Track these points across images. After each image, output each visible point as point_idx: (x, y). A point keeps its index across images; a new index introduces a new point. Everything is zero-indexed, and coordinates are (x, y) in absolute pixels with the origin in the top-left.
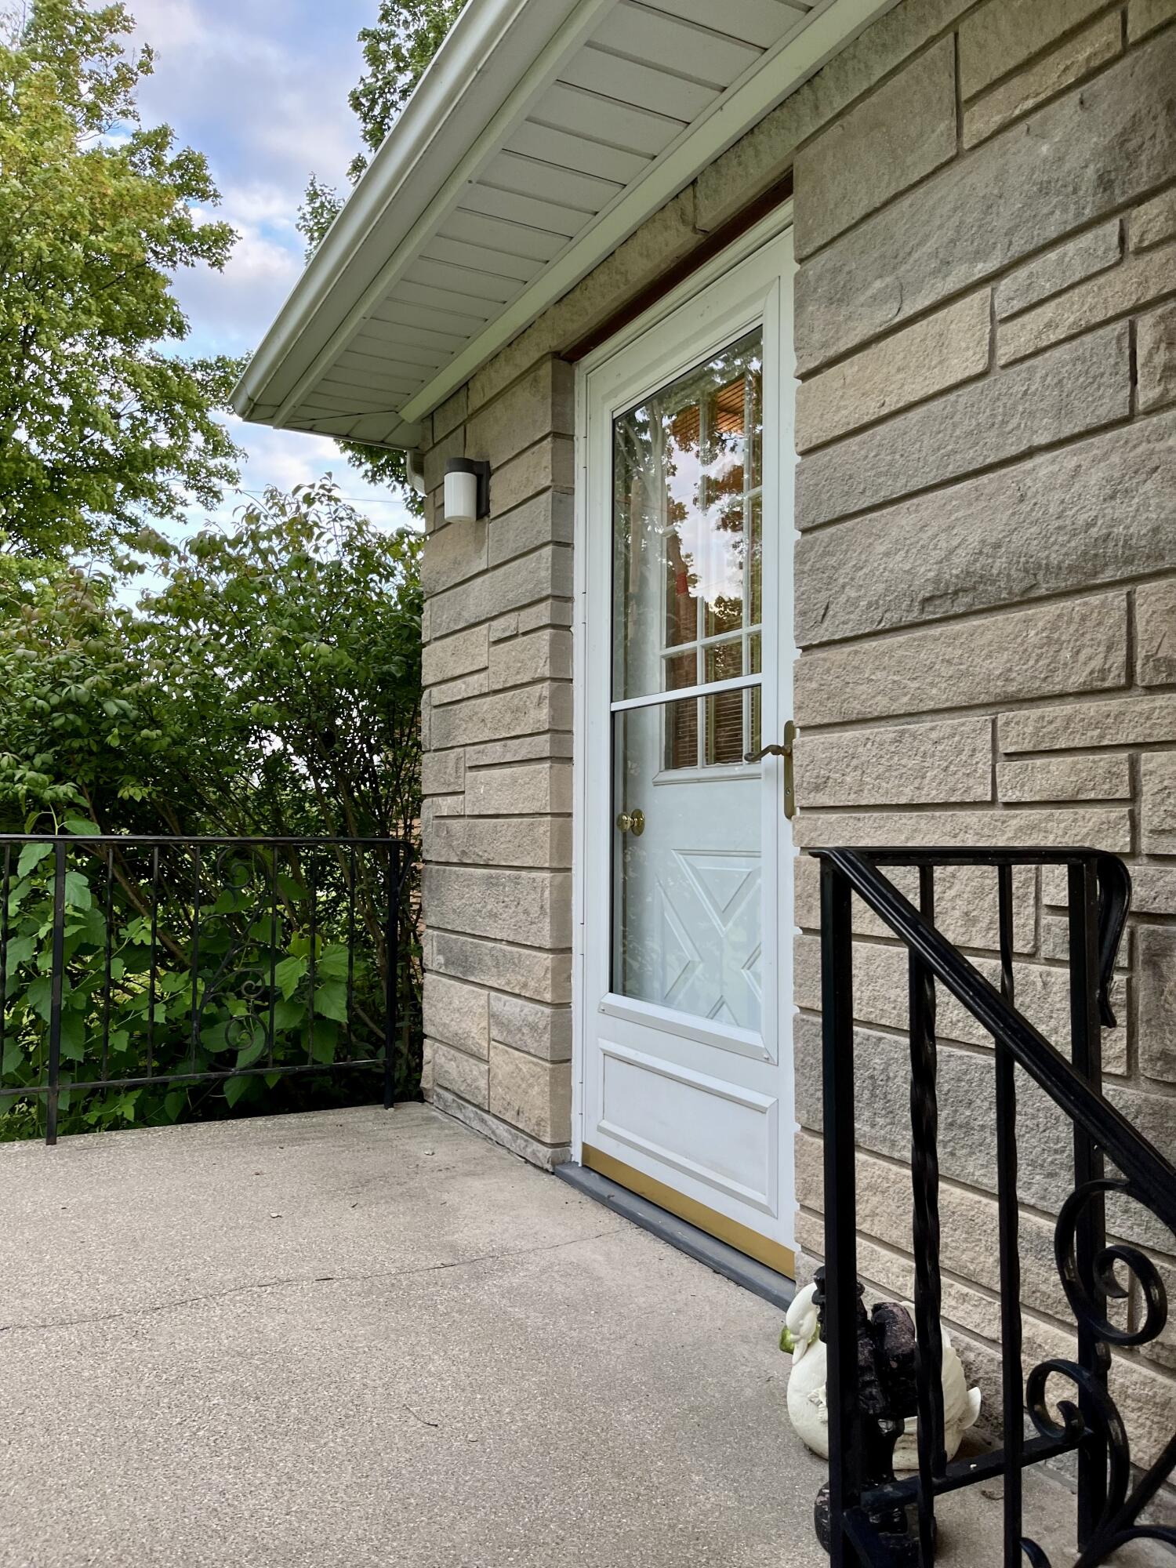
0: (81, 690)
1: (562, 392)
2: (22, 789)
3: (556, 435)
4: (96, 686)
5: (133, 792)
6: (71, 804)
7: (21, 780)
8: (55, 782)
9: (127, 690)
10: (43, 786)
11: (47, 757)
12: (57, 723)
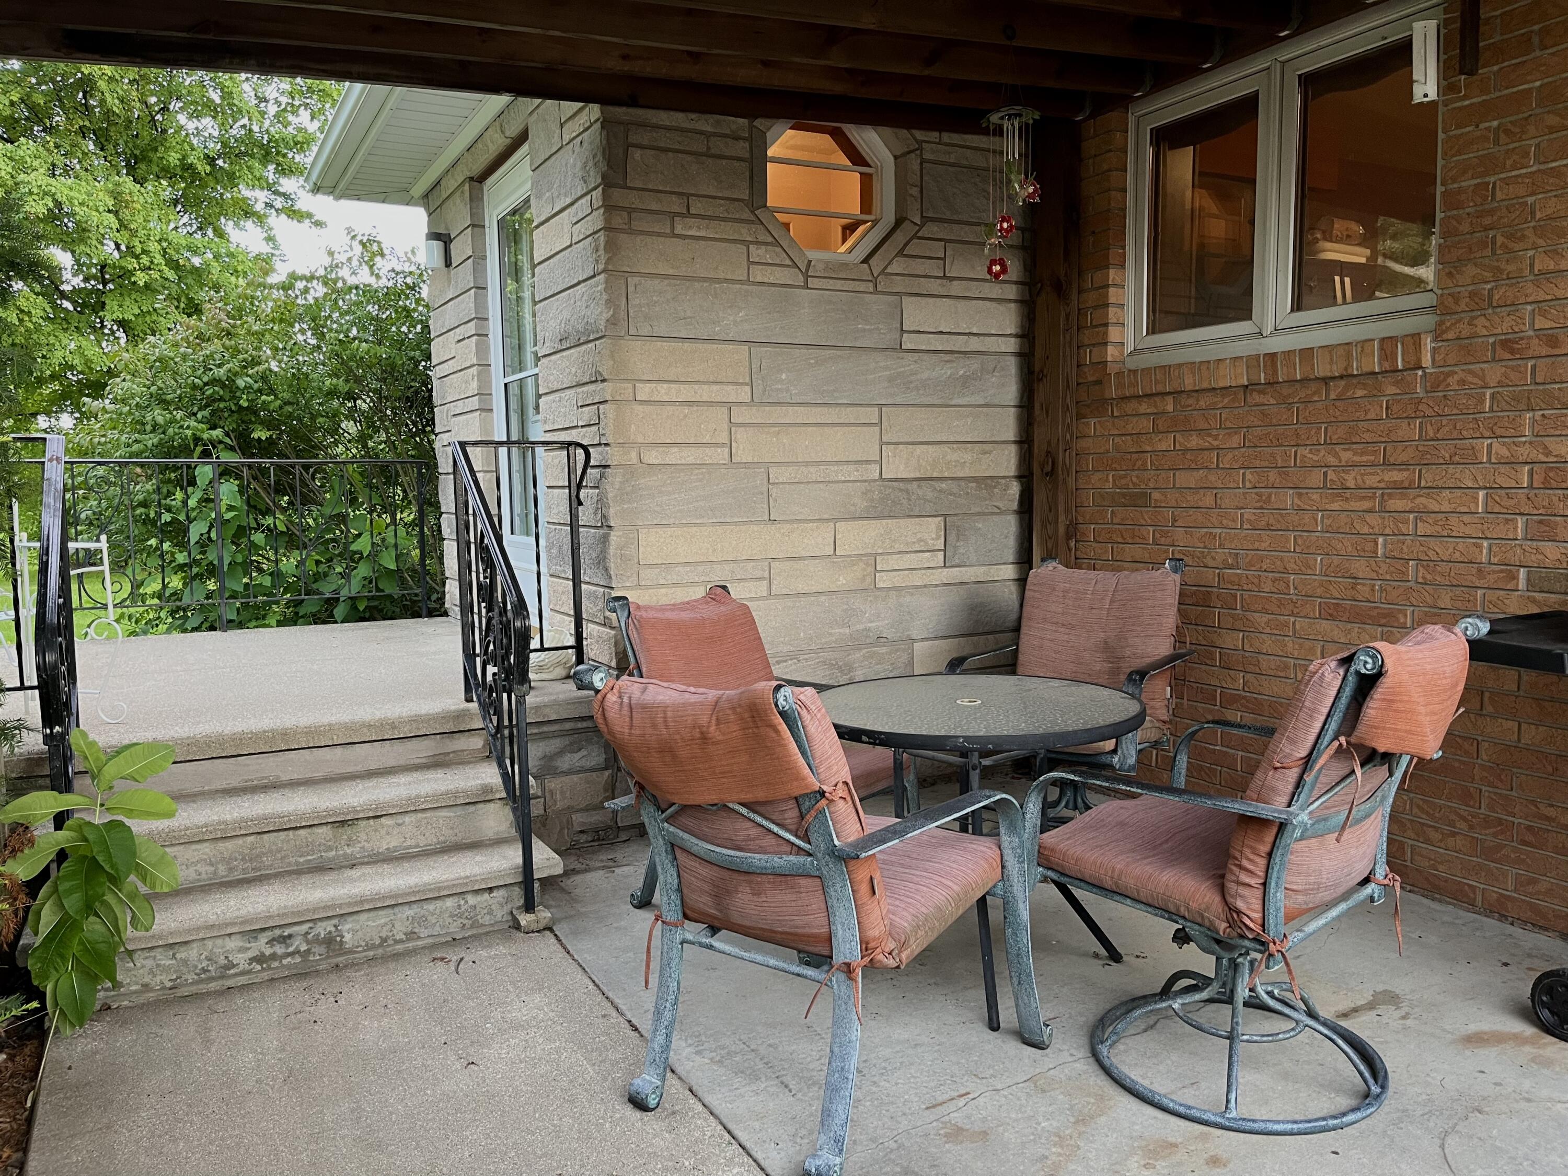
0: (221, 373)
1: (476, 200)
2: (189, 433)
3: (474, 226)
4: (230, 371)
5: (261, 434)
6: (221, 442)
7: (188, 427)
8: (211, 429)
9: (250, 372)
10: (203, 432)
11: (206, 413)
12: (208, 393)
